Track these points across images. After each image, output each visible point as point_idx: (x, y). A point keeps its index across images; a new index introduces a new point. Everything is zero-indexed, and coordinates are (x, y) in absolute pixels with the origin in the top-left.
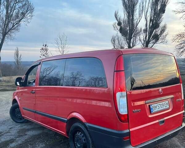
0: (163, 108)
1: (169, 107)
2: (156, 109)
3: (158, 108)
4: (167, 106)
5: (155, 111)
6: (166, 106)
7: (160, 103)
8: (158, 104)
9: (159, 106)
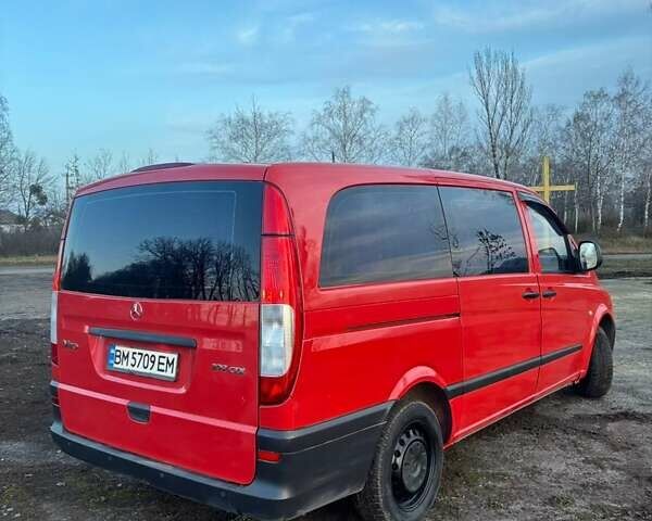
0: (148, 371)
1: (173, 375)
2: (125, 363)
3: (131, 361)
4: (169, 370)
5: (119, 366)
6: (161, 367)
7: (144, 352)
8: (137, 351)
9: (138, 357)
